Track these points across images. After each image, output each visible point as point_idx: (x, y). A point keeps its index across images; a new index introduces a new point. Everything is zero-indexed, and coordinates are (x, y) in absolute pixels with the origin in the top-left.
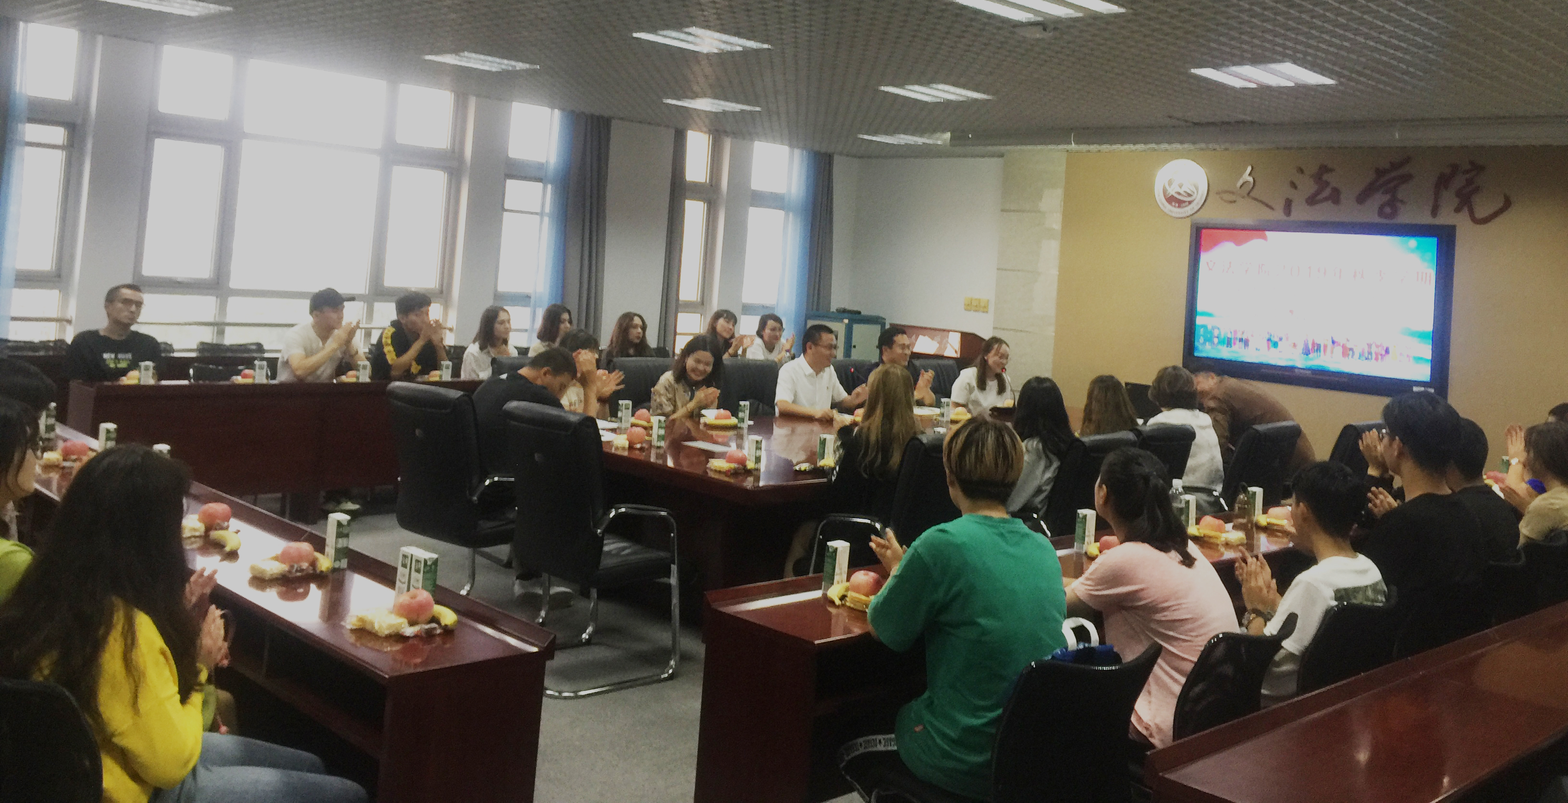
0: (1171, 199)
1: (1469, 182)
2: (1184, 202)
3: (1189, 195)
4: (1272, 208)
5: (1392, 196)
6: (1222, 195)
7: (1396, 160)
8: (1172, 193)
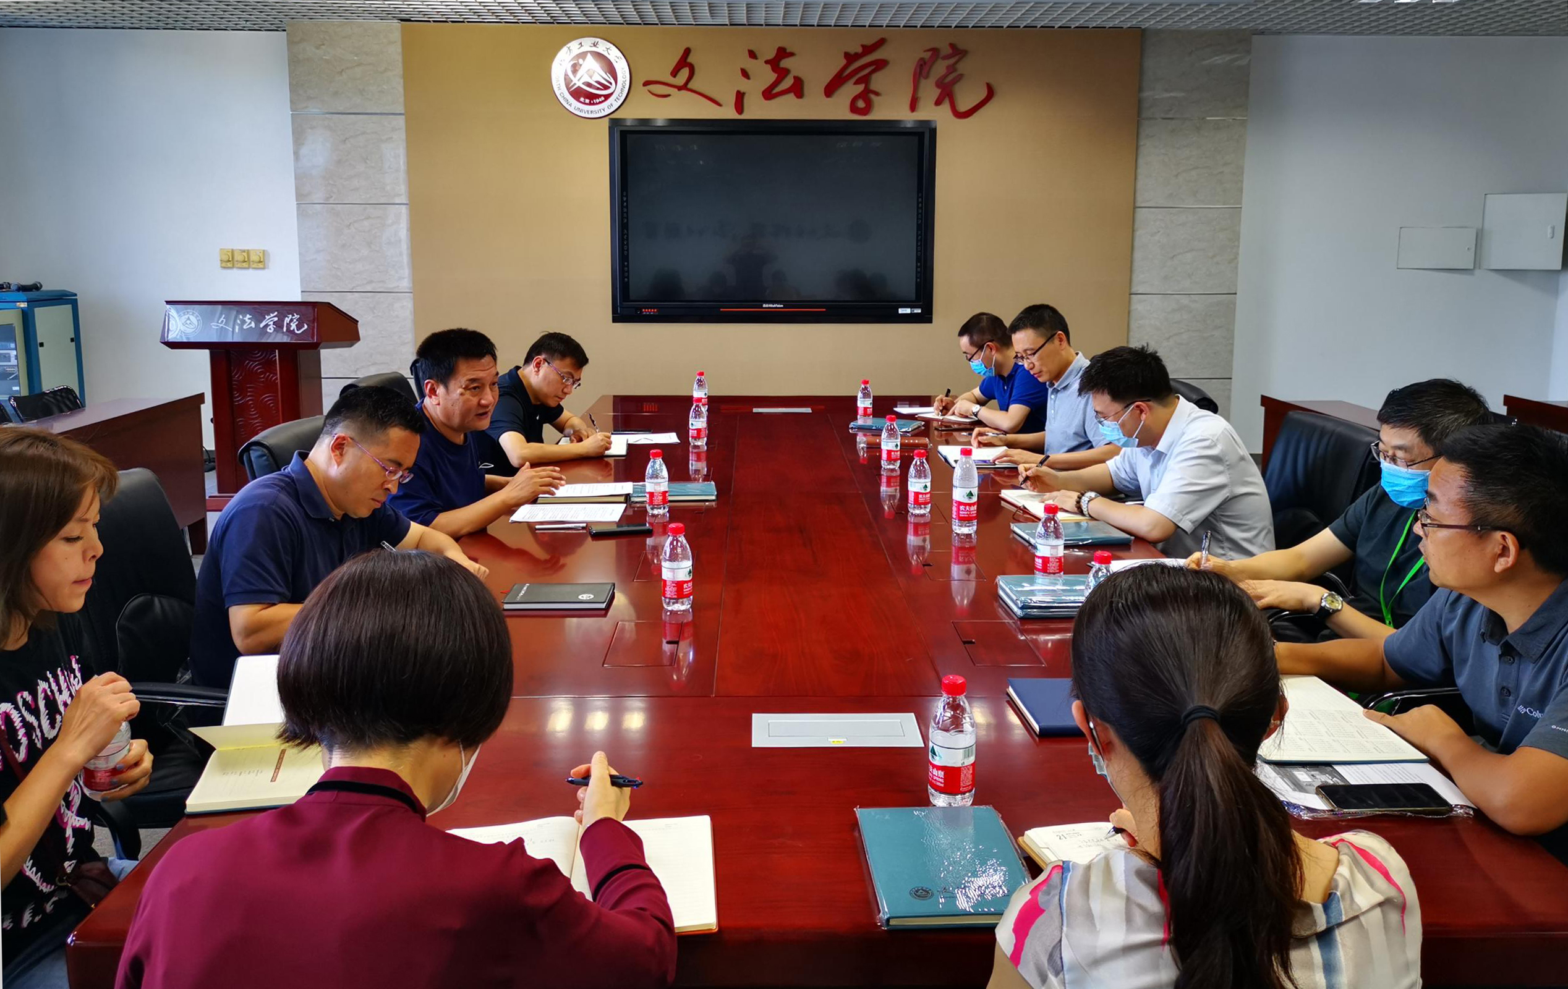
0: (577, 94)
1: (951, 69)
2: (599, 96)
3: (606, 88)
4: (719, 104)
5: (866, 87)
6: (651, 87)
7: (869, 42)
8: (580, 84)
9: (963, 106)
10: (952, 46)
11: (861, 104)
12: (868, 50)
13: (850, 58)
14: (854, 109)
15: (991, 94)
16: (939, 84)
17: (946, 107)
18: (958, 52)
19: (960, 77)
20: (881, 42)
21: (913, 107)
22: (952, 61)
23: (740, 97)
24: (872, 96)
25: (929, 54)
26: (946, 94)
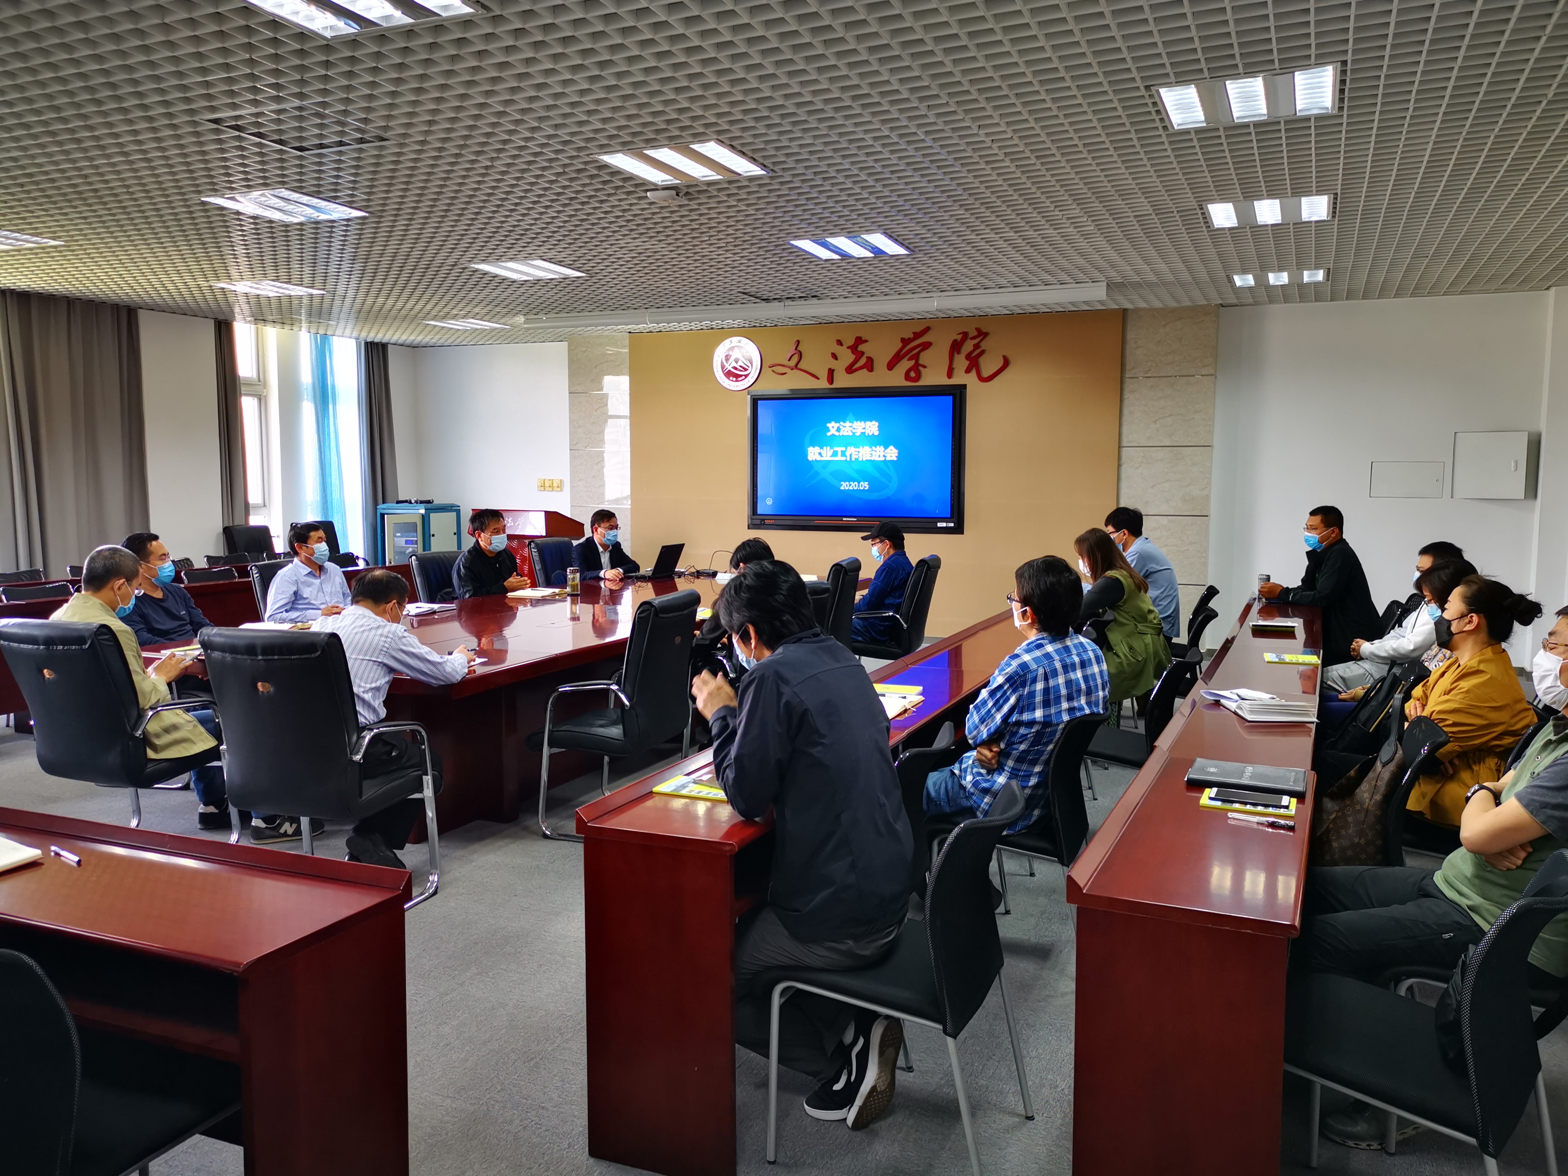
0: (729, 374)
1: (976, 346)
2: (741, 376)
3: (746, 370)
4: (818, 379)
5: (917, 362)
6: (777, 369)
7: (918, 329)
8: (730, 368)
9: (986, 373)
10: (978, 330)
11: (913, 374)
12: (917, 335)
13: (905, 342)
14: (907, 377)
15: (1006, 363)
16: (968, 357)
17: (973, 373)
18: (982, 334)
19: (982, 352)
20: (927, 329)
21: (950, 375)
22: (977, 341)
23: (831, 372)
24: (921, 368)
25: (961, 336)
26: (973, 364)
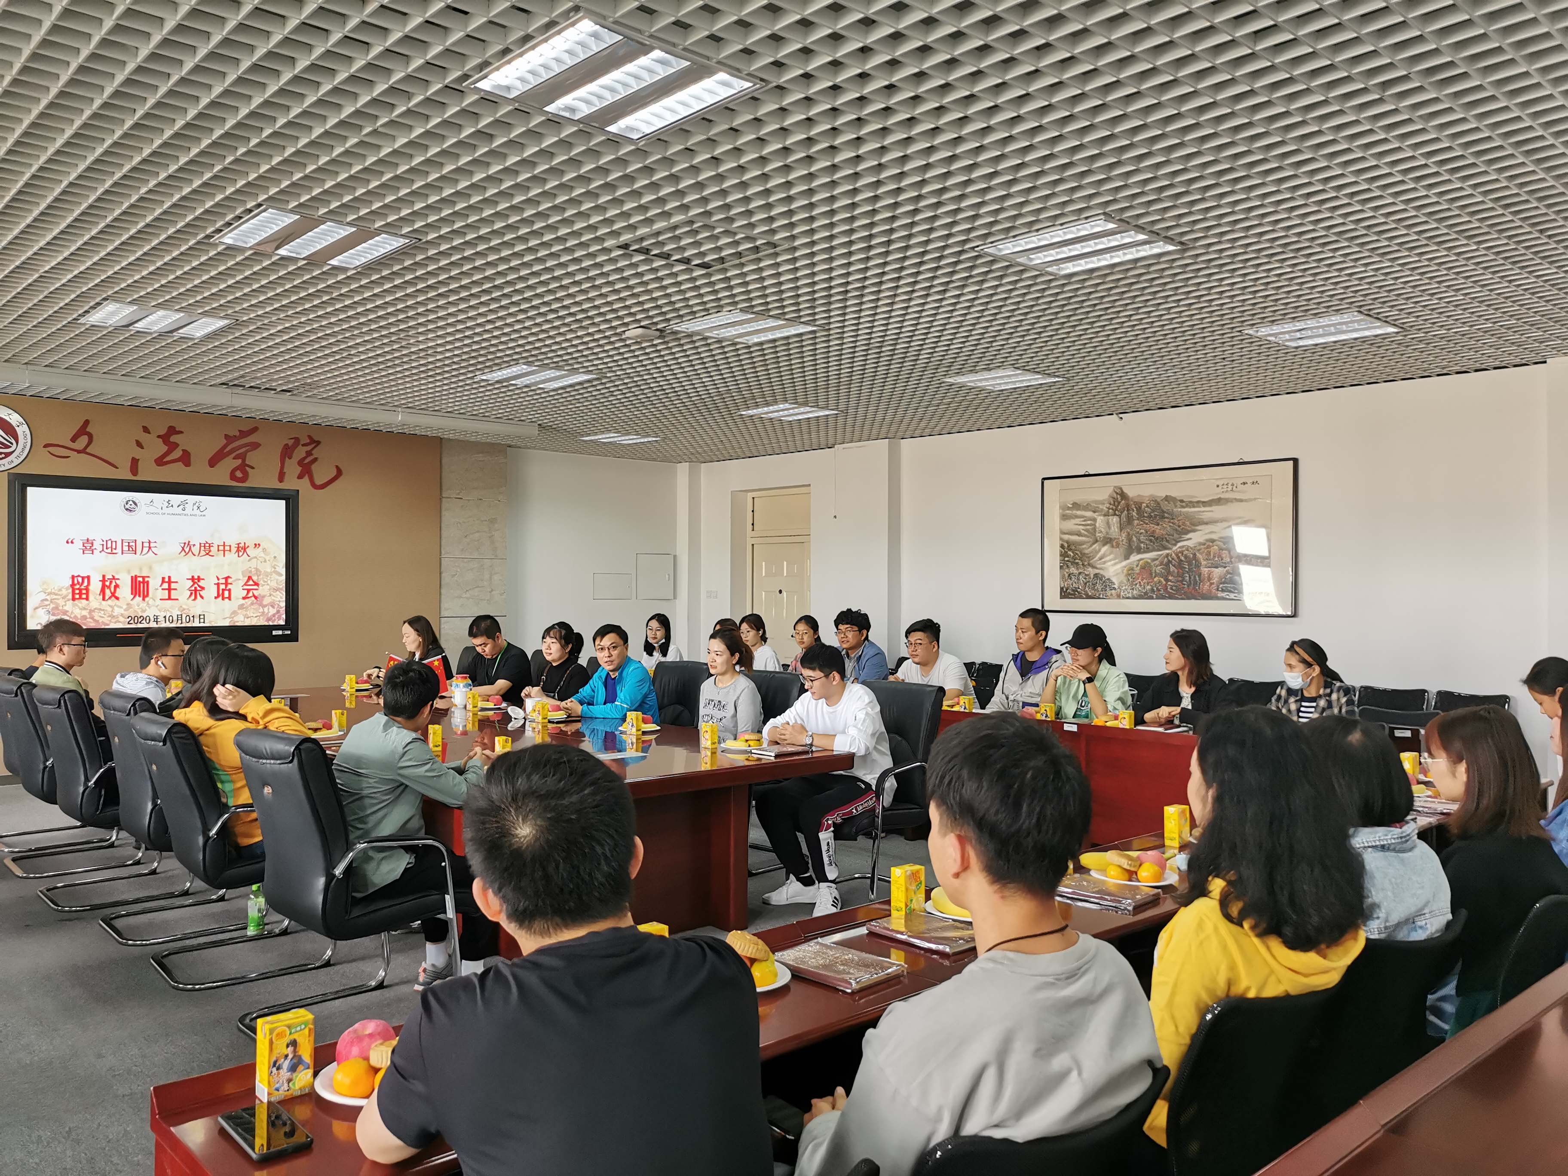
1: (309, 453)
2: (0, 454)
3: (7, 447)
4: (114, 467)
5: (243, 462)
6: (51, 449)
7: (245, 428)
9: (318, 482)
10: (309, 437)
11: (239, 474)
12: (244, 434)
13: (230, 439)
14: (233, 477)
15: (339, 473)
16: (300, 463)
17: (306, 479)
18: (314, 442)
19: (316, 460)
20: (255, 429)
21: (281, 479)
22: (309, 448)
23: (135, 462)
24: (247, 468)
25: (293, 441)
26: (306, 470)
